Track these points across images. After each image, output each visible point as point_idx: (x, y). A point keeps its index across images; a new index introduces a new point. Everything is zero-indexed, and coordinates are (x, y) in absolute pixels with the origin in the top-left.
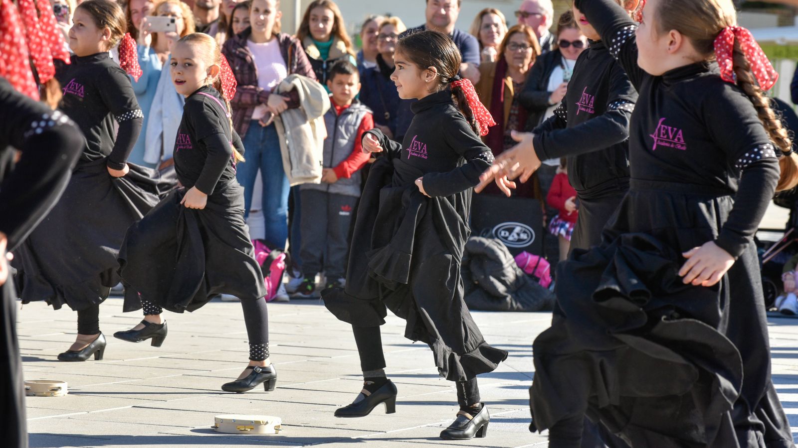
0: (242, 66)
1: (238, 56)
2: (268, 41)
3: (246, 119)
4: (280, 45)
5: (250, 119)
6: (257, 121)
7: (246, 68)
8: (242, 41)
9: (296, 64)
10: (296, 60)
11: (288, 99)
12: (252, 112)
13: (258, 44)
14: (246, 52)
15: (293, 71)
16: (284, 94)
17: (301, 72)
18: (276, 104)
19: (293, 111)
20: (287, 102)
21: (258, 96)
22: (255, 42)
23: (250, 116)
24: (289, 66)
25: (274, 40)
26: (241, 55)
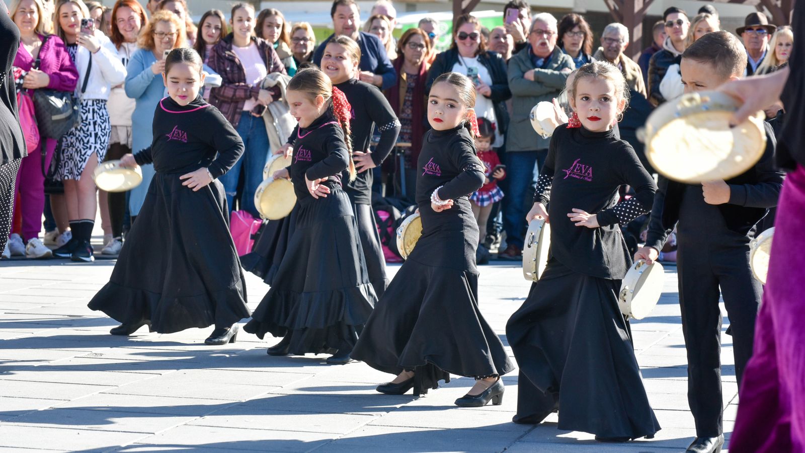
0: (232, 67)
1: (228, 59)
2: (249, 45)
3: (238, 110)
4: (259, 48)
5: (242, 111)
6: (248, 112)
7: (236, 69)
8: (228, 45)
9: (272, 63)
10: (273, 60)
11: (273, 93)
12: (243, 105)
13: (241, 48)
14: (234, 55)
15: (271, 69)
16: (269, 89)
17: (277, 70)
18: (265, 97)
19: (276, 103)
20: (272, 96)
21: (251, 92)
22: (238, 46)
23: (242, 108)
24: (268, 65)
25: (253, 44)
26: (231, 58)
